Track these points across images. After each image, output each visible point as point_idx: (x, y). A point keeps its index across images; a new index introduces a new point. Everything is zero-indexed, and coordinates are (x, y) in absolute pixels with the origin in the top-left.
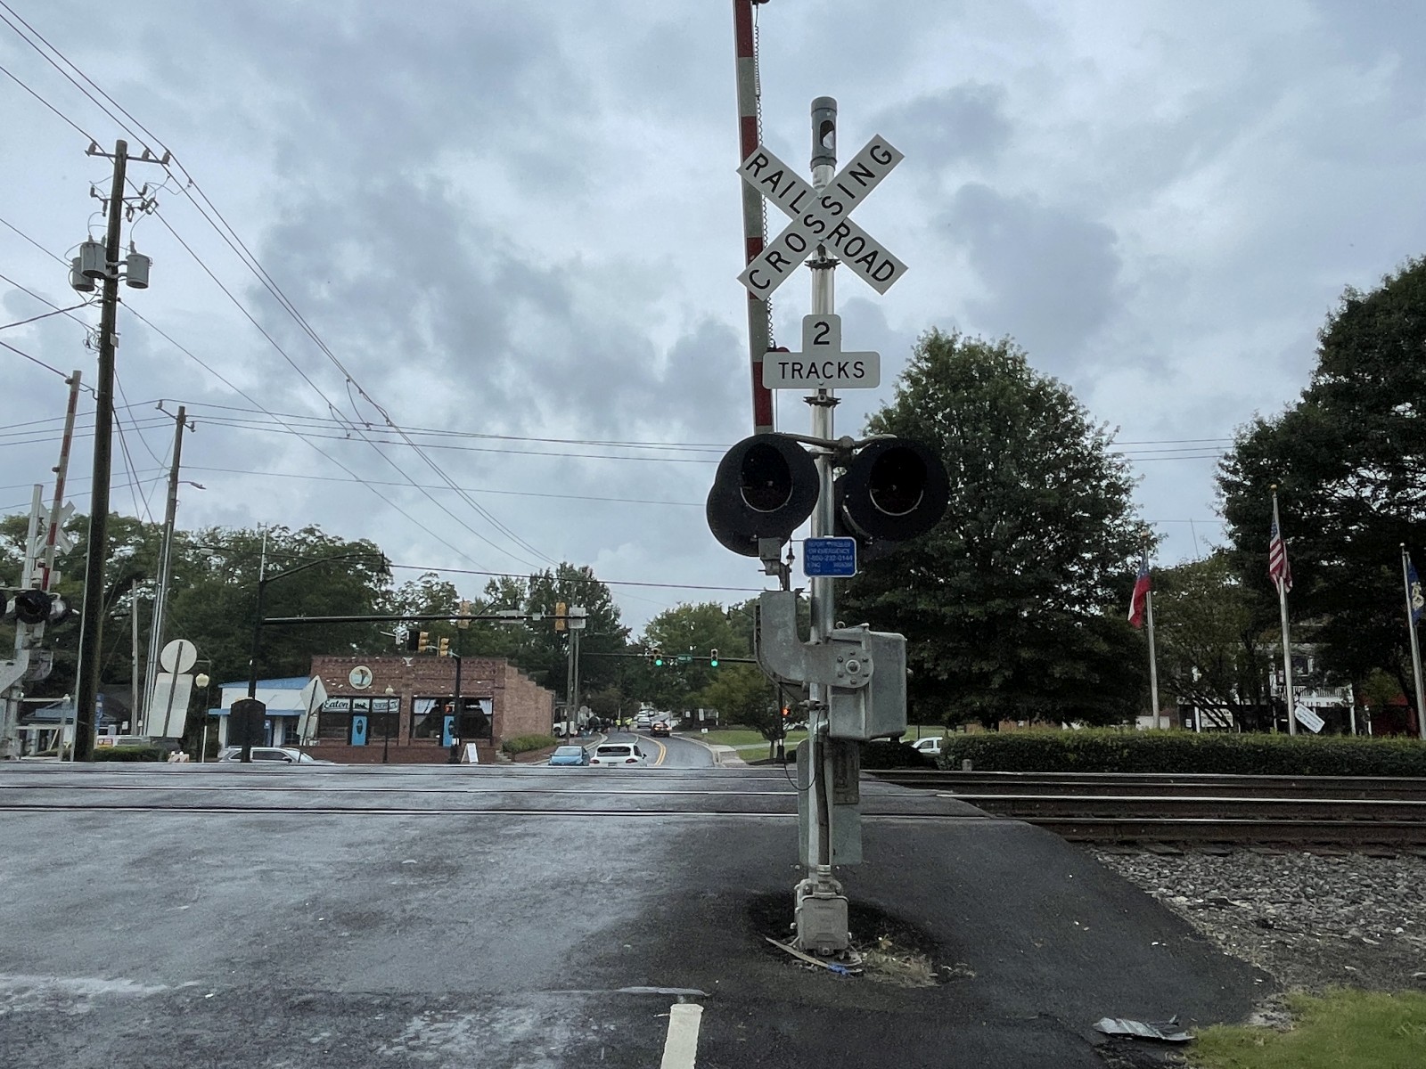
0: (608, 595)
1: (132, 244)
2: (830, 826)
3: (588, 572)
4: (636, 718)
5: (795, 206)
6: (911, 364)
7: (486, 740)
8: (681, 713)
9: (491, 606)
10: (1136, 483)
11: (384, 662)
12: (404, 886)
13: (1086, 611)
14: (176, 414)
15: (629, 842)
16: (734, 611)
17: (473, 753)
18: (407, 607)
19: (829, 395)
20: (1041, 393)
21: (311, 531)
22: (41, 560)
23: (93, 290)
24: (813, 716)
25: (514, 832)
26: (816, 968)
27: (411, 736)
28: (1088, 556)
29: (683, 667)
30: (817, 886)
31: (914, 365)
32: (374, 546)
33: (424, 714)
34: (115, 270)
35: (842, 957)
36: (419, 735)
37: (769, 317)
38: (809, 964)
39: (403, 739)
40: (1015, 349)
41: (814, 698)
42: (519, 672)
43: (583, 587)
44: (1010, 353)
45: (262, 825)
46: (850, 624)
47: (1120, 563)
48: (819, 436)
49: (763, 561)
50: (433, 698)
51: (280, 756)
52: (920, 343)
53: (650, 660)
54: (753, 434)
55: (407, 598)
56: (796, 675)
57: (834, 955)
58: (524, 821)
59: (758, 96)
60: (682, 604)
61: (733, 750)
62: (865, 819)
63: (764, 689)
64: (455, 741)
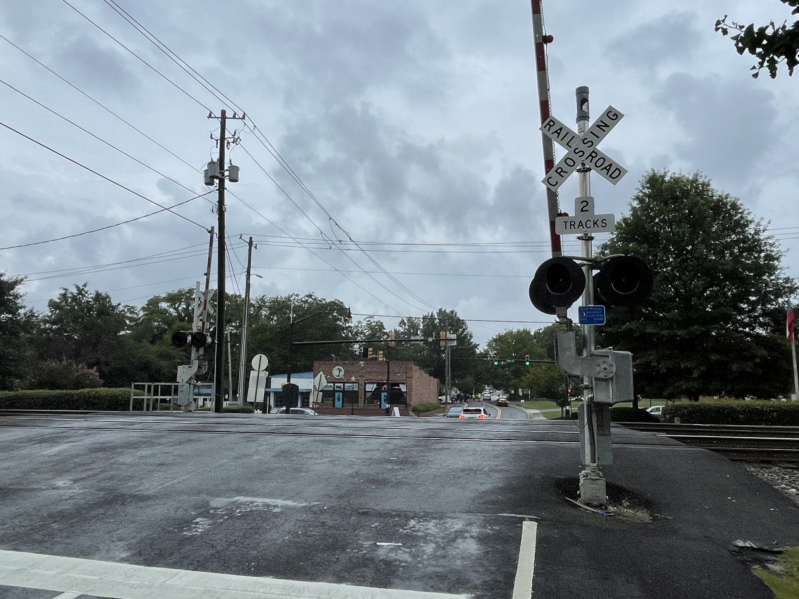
0: (466, 326)
1: (230, 161)
2: (596, 445)
3: (454, 313)
4: (483, 394)
5: (569, 144)
6: (638, 191)
7: (403, 405)
8: (509, 391)
9: (402, 333)
10: (784, 254)
11: (349, 364)
12: (393, 469)
13: (753, 331)
14: (248, 241)
15: (495, 453)
16: (537, 334)
17: (397, 412)
18: (359, 334)
19: (589, 235)
20: (721, 203)
21: (310, 296)
22: (201, 318)
23: (214, 184)
24: (586, 392)
25: (438, 447)
26: (591, 512)
27: (364, 403)
28: (753, 298)
29: (509, 365)
30: (590, 473)
31: (641, 191)
32: (342, 303)
33: (371, 391)
34: (223, 174)
35: (603, 508)
36: (368, 403)
37: (558, 198)
38: (587, 510)
39: (361, 404)
40: (703, 178)
41: (586, 383)
42: (420, 369)
43: (452, 322)
44: (700, 181)
45: (323, 442)
46: (603, 347)
47: (774, 302)
48: (585, 256)
49: (558, 317)
50: (375, 383)
51: (303, 412)
52: (644, 179)
53: (491, 362)
54: (551, 258)
55: (359, 330)
56: (577, 372)
57: (600, 506)
58: (441, 443)
59: (549, 90)
60: (507, 330)
61: (540, 412)
62: (615, 446)
63: (557, 378)
64: (387, 406)
